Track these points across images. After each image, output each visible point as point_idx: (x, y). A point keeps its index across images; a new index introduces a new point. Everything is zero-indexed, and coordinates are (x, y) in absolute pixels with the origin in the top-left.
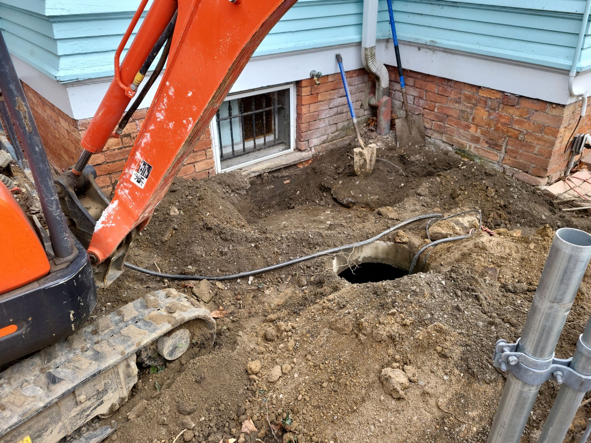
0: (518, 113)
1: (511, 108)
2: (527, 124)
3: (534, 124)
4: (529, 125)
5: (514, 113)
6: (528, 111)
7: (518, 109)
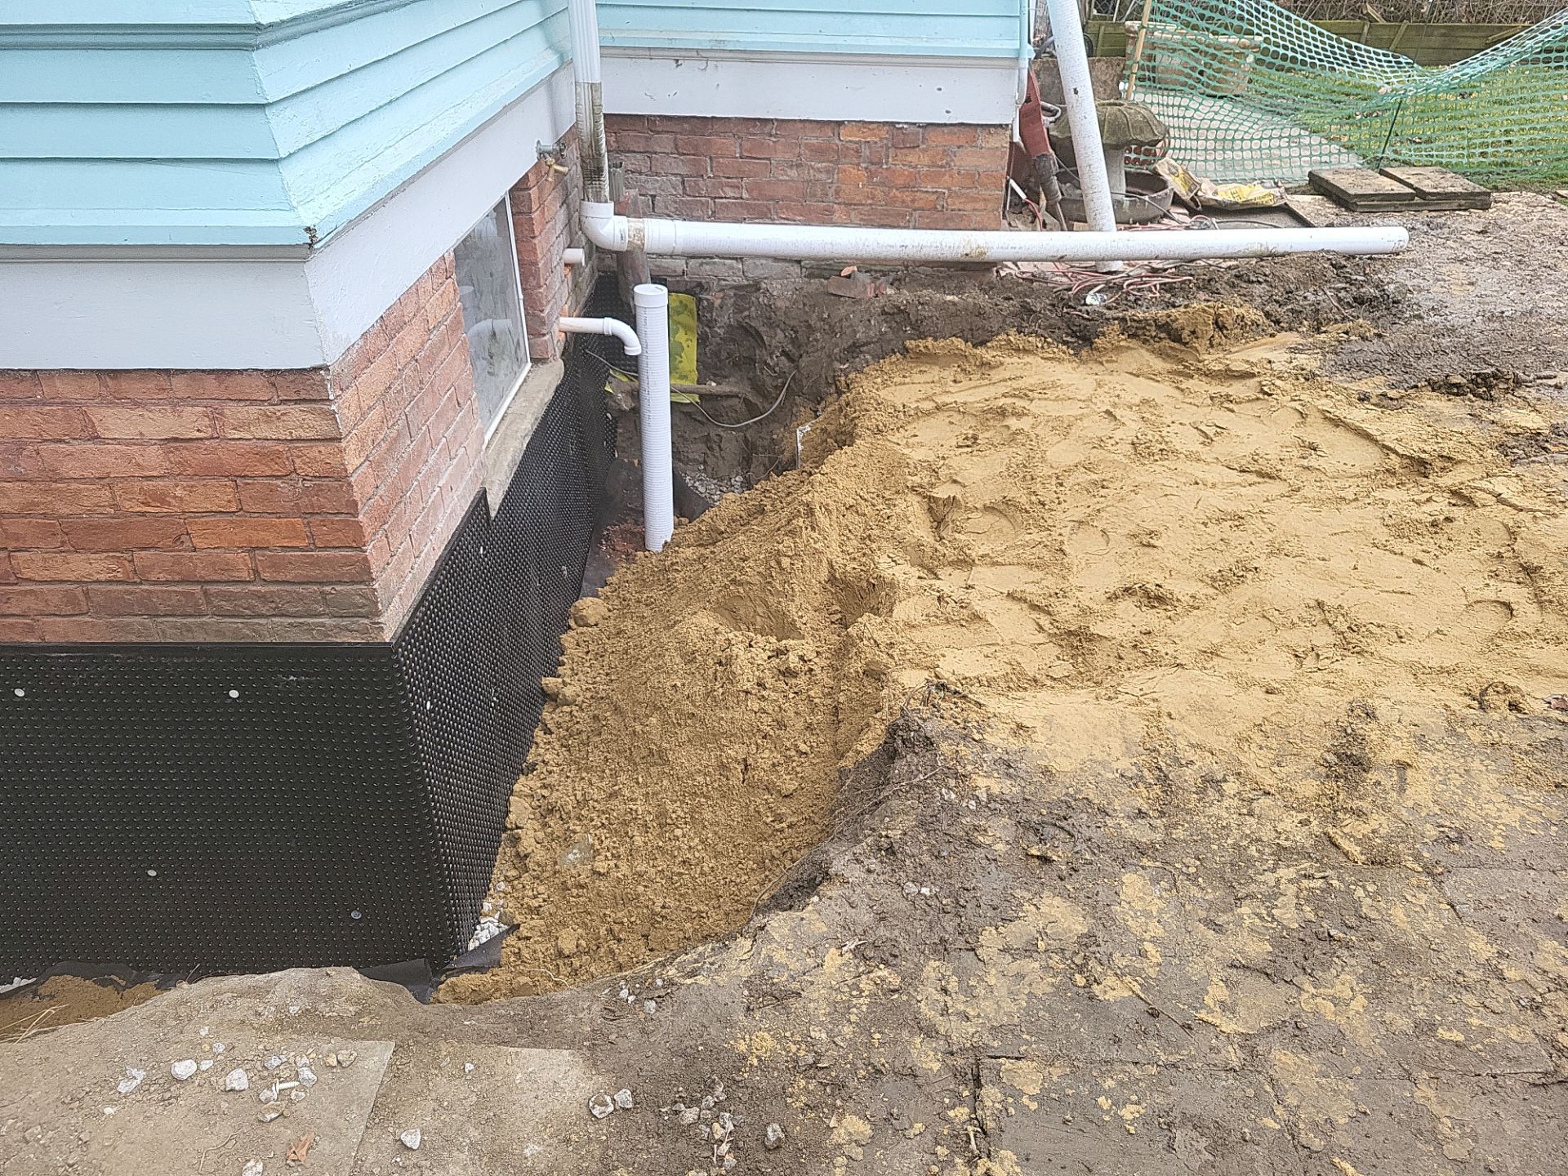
0: (926, 160)
1: (912, 151)
2: (947, 177)
3: (959, 173)
4: (951, 176)
5: (920, 160)
6: (944, 151)
7: (924, 151)
